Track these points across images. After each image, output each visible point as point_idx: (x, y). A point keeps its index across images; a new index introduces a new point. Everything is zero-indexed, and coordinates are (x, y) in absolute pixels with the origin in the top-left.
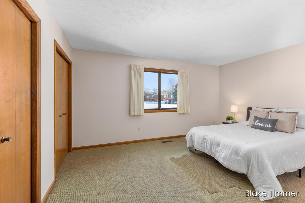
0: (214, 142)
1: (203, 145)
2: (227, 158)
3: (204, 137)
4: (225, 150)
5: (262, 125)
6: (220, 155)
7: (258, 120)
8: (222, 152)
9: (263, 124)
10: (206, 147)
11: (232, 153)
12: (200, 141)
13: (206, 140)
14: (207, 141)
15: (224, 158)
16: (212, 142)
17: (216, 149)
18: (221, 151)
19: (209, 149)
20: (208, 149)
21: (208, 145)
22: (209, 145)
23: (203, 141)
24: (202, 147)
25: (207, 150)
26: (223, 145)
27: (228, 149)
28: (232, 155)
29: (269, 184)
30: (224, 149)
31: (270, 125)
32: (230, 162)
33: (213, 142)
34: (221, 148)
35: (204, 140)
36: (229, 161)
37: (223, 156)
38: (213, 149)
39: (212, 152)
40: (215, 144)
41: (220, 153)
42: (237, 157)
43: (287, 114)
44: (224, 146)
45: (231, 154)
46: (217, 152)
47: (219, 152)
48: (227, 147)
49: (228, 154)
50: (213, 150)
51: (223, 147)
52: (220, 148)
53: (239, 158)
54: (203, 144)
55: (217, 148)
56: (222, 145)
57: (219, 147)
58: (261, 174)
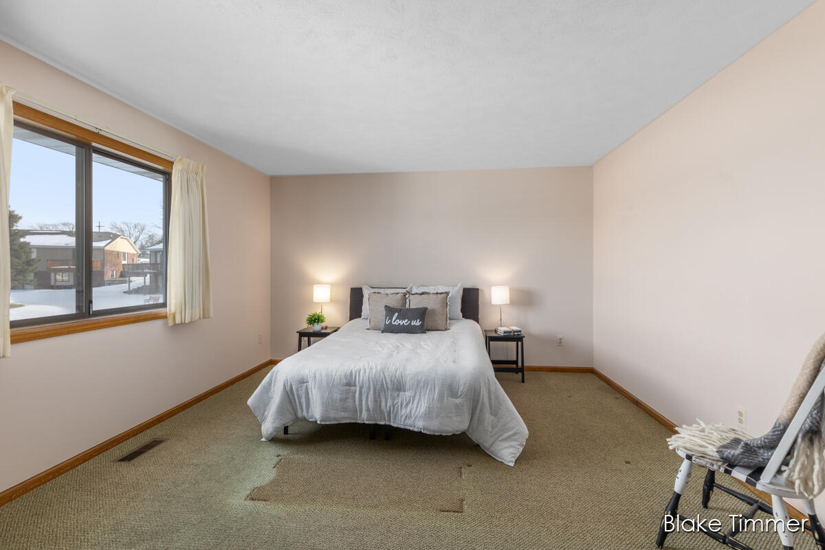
0: (386, 383)
1: (350, 403)
2: (436, 409)
3: (346, 379)
4: (423, 394)
5: (405, 322)
6: (413, 412)
7: (397, 314)
8: (416, 402)
9: (407, 320)
10: (361, 404)
11: (444, 395)
12: (337, 396)
13: (355, 386)
14: (361, 388)
15: (428, 414)
16: (379, 386)
17: (394, 399)
18: (413, 400)
19: (371, 405)
20: (368, 410)
21: (367, 397)
22: (370, 396)
23: (348, 392)
24: (345, 409)
25: (364, 412)
26: (416, 383)
27: (431, 390)
28: (443, 399)
29: (513, 428)
30: (421, 392)
31: (418, 320)
32: (443, 417)
33: (382, 385)
34: (408, 394)
35: (348, 388)
36: (441, 416)
37: (423, 410)
38: (386, 403)
39: (382, 412)
40: (390, 387)
41: (410, 405)
42: (453, 399)
43: (435, 296)
44: (418, 385)
45: (441, 396)
46: (401, 407)
47: (405, 404)
48: (426, 384)
49: (433, 399)
50: (386, 405)
51: (416, 389)
52: (406, 393)
53: (458, 401)
54: (350, 400)
55: (398, 396)
56: (413, 385)
57: (401, 393)
58: (495, 415)
